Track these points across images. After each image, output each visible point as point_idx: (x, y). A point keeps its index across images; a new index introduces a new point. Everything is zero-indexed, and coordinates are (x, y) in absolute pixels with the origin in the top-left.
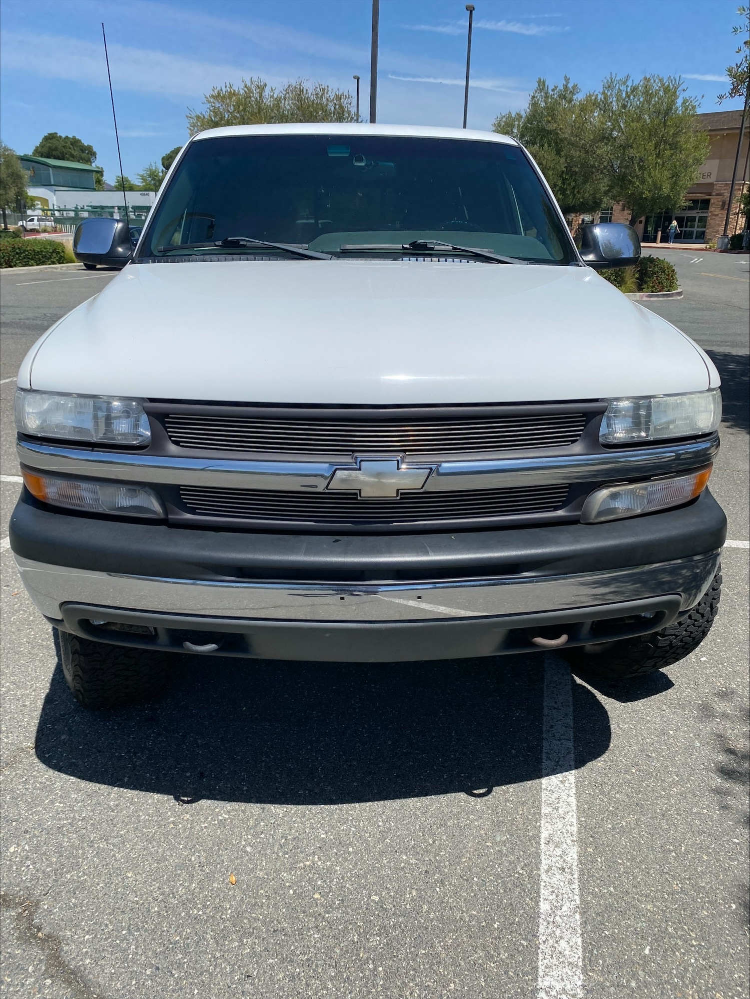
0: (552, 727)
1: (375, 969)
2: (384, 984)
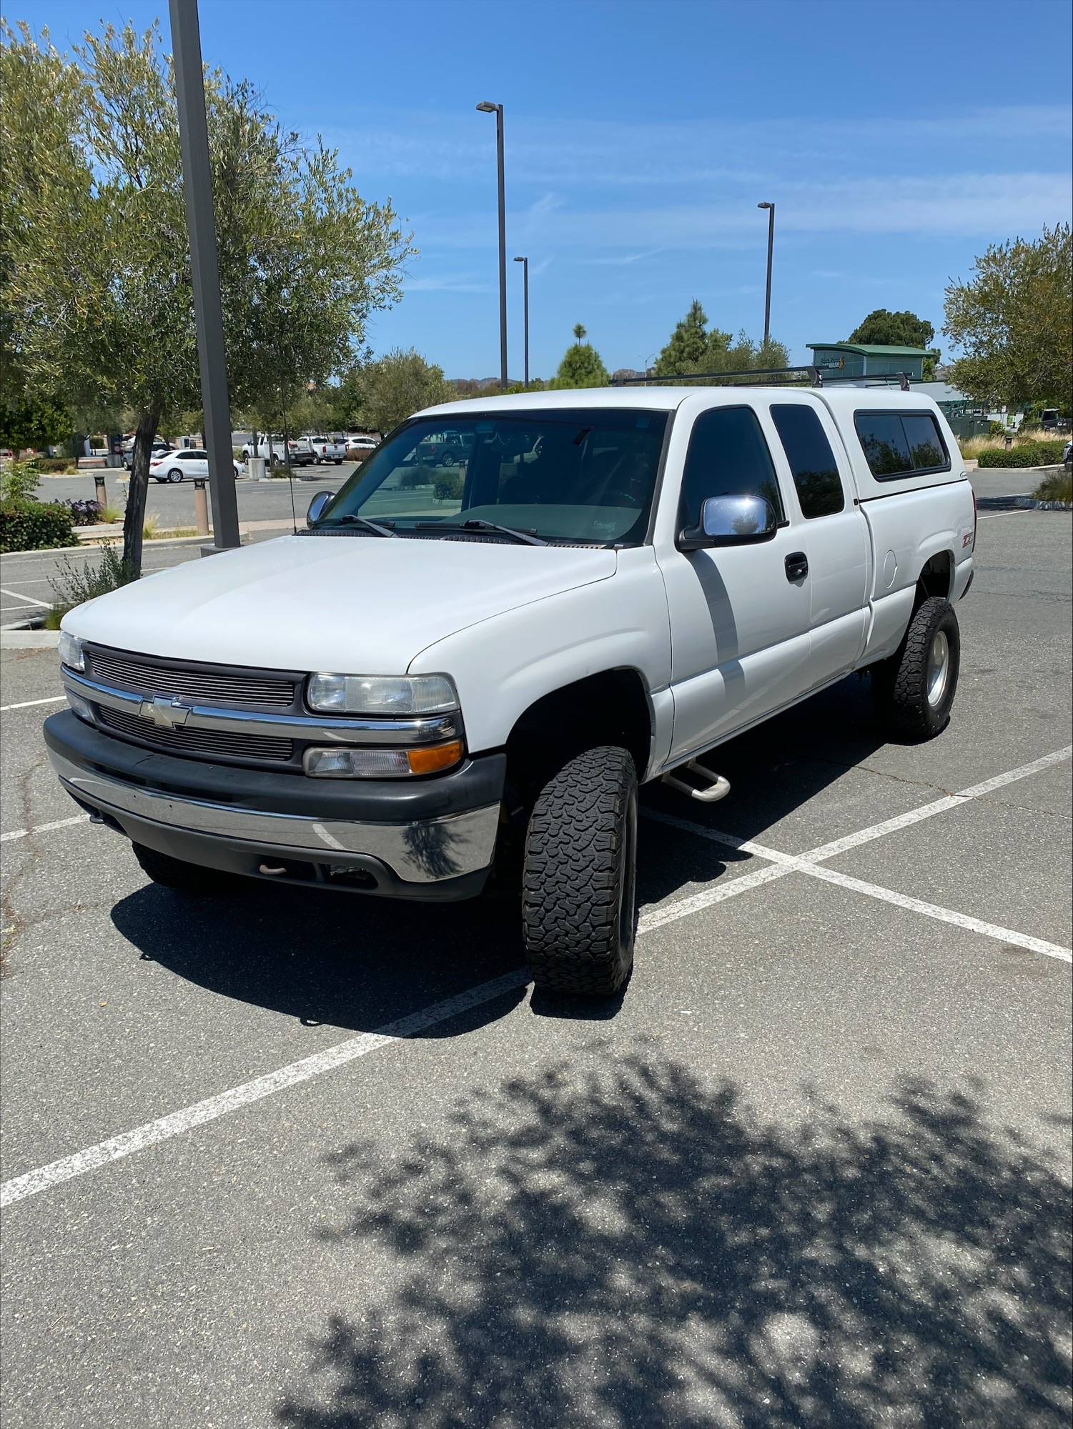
0: (443, 1007)
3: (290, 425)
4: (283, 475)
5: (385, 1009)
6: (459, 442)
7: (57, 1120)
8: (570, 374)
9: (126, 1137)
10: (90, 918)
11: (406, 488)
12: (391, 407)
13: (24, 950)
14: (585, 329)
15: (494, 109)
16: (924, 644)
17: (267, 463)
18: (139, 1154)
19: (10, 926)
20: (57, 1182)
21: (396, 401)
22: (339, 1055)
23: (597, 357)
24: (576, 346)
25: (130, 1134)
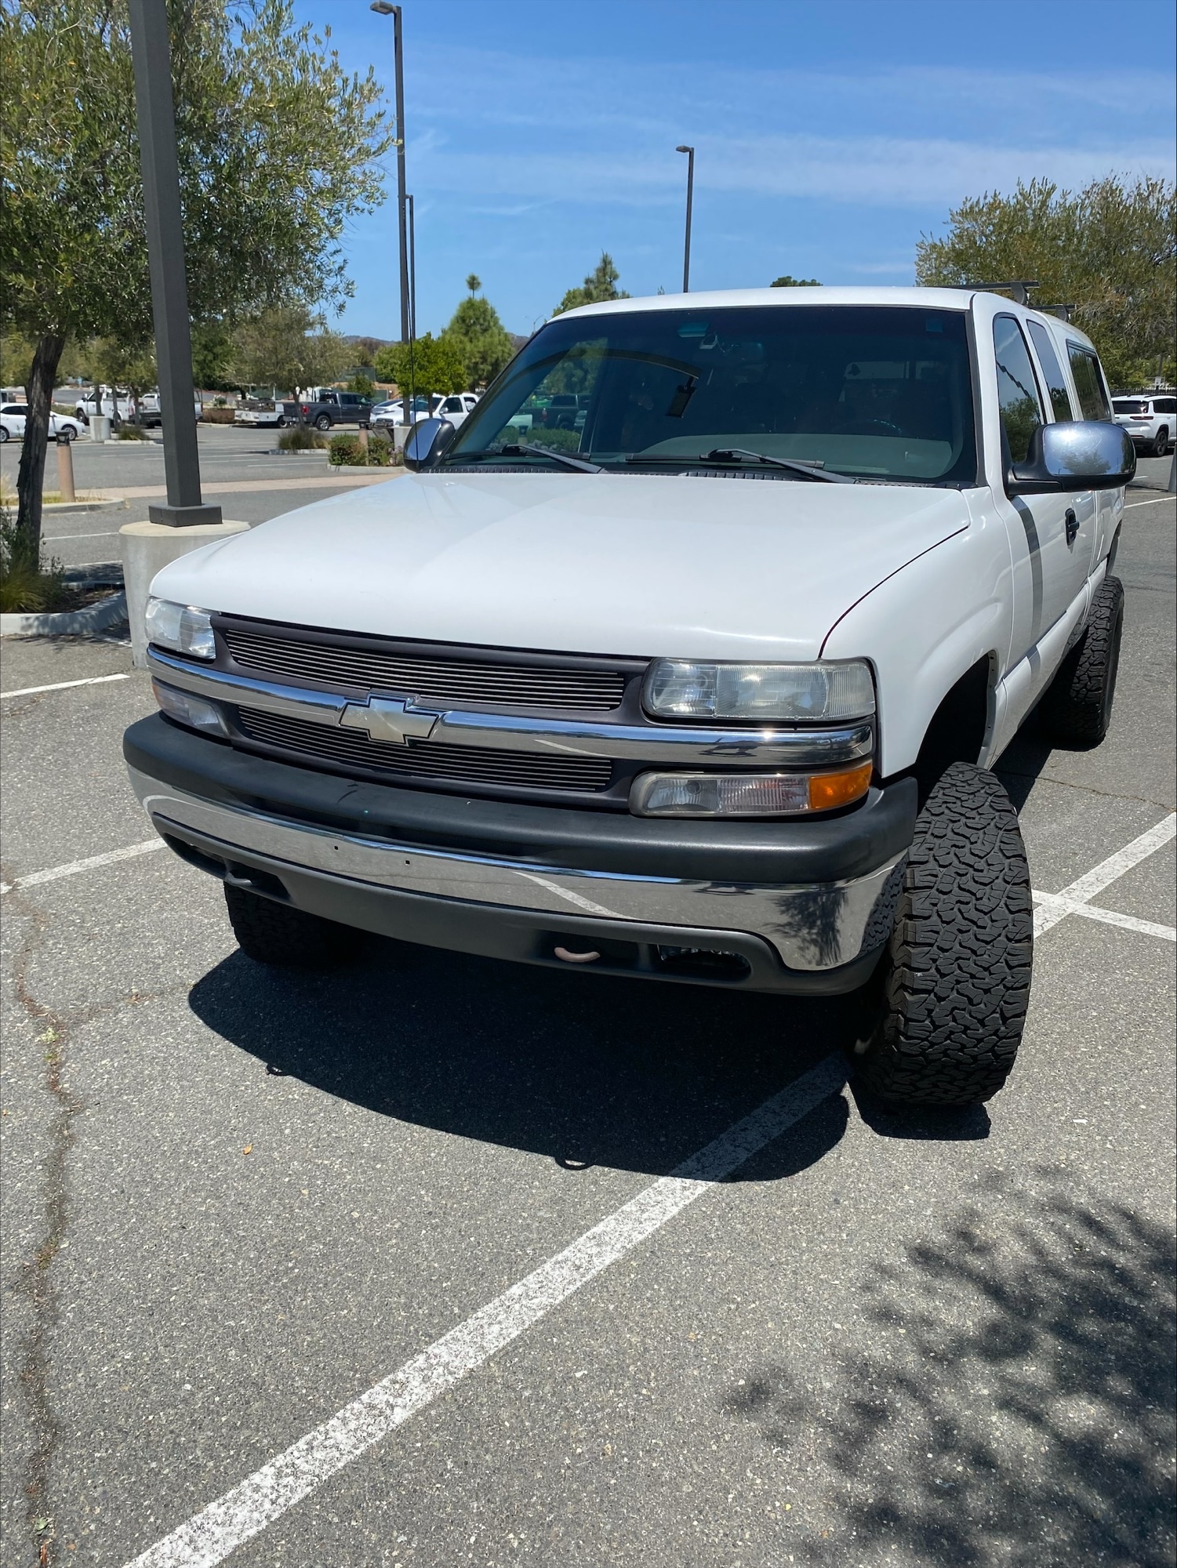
0: (745, 1129)
1: (293, 1268)
2: (286, 1283)
3: (142, 377)
4: (132, 436)
5: (666, 1136)
6: (336, 402)
7: (269, 1358)
8: (463, 331)
9: (394, 1382)
10: (161, 1013)
11: (286, 452)
12: (270, 358)
13: (84, 1066)
14: (480, 280)
15: (391, 10)
16: (1108, 630)
17: (112, 423)
18: (433, 1412)
19: (45, 1029)
20: (325, 1478)
21: (275, 351)
22: (645, 1216)
23: (493, 313)
24: (470, 299)
25: (400, 1376)
